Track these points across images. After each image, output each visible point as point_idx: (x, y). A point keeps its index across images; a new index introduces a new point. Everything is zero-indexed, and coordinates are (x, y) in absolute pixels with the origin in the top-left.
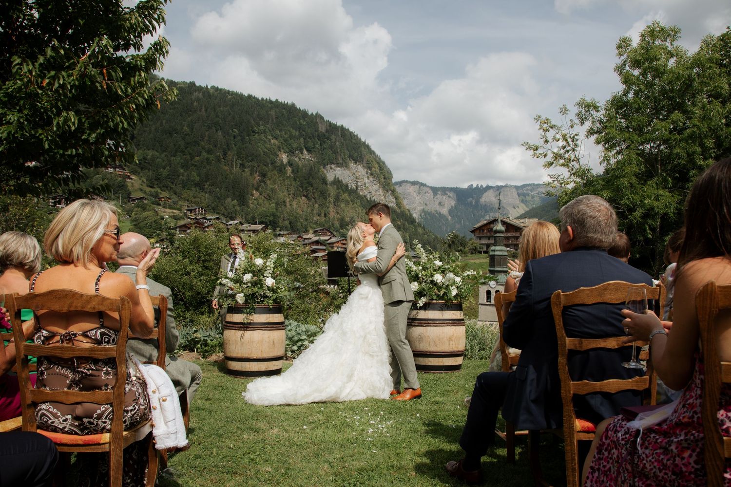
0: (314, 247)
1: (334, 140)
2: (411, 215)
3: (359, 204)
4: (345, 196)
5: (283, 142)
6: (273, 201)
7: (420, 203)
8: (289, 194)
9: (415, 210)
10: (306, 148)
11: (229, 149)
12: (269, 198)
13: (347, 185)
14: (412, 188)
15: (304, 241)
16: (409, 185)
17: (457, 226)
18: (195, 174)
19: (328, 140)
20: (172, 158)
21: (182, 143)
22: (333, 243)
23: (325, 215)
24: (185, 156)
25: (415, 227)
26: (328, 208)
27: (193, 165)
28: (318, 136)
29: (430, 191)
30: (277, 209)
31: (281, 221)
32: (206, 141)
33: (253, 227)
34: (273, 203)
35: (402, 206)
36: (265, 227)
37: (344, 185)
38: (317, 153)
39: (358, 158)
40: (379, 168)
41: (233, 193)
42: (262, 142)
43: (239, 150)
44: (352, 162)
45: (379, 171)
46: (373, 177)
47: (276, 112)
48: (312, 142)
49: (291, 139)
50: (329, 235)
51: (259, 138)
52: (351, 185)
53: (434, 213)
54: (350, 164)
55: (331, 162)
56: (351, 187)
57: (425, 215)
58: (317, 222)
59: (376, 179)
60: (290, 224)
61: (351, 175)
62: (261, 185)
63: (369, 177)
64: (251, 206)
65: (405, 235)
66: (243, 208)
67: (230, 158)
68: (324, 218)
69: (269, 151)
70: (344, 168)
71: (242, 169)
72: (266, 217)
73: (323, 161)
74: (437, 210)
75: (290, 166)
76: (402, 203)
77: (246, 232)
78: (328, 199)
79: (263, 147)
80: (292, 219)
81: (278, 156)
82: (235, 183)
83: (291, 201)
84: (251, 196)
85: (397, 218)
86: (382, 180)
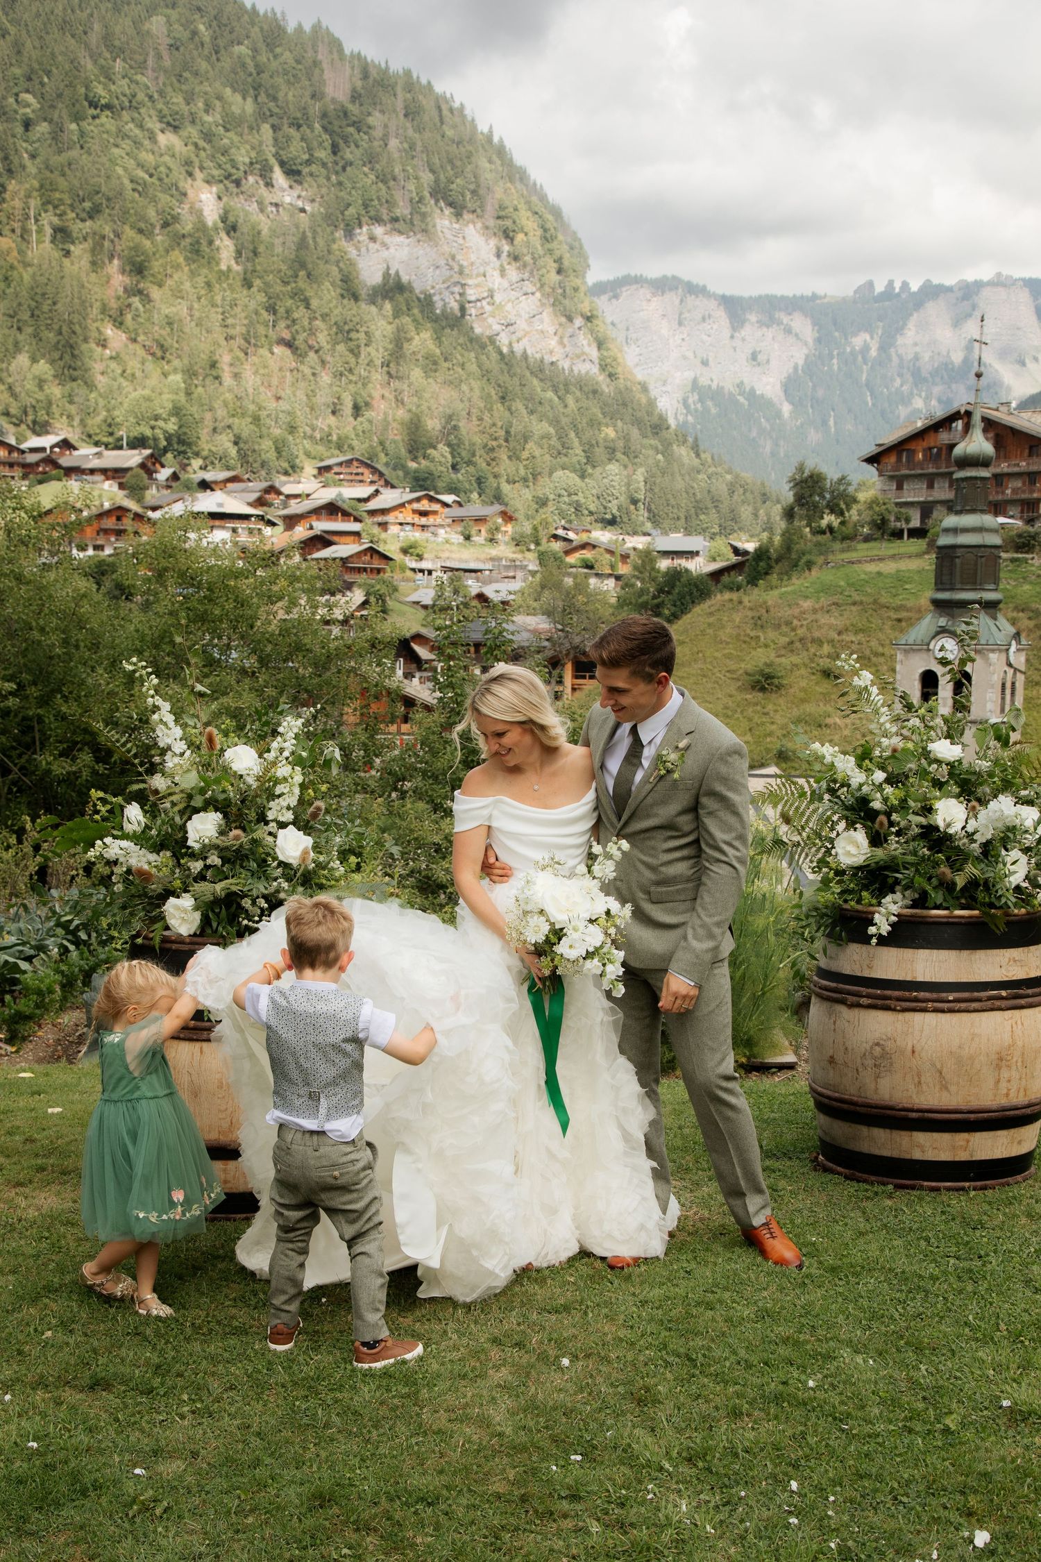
0: (322, 525)
1: (378, 133)
2: (652, 403)
3: (473, 367)
4: (422, 340)
5: (202, 143)
6: (176, 363)
7: (685, 358)
8: (228, 338)
9: (665, 383)
10: (282, 164)
11: (10, 171)
12: (161, 352)
13: (429, 297)
14: (656, 303)
15: (285, 506)
16: (645, 292)
17: (814, 436)
19: (359, 130)
22: (384, 512)
23: (357, 410)
25: (667, 445)
26: (364, 385)
28: (324, 115)
29: (721, 315)
30: (188, 394)
31: (204, 433)
33: (113, 459)
34: (175, 370)
35: (620, 370)
36: (152, 456)
37: (419, 299)
38: (322, 181)
39: (468, 196)
40: (539, 232)
41: (36, 336)
42: (127, 141)
43: (48, 174)
44: (448, 211)
45: (542, 245)
46: (518, 268)
47: (169, 23)
48: (302, 139)
49: (227, 130)
50: (372, 482)
51: (114, 129)
52: (443, 300)
53: (730, 393)
54: (438, 221)
55: (372, 213)
56: (445, 305)
57: (701, 400)
58: (330, 435)
59: (531, 273)
60: (236, 443)
61: (442, 262)
62: (129, 306)
63: (507, 267)
64: (101, 381)
65: (629, 476)
66: (72, 390)
67: (17, 203)
68: (351, 419)
69: (151, 176)
70: (419, 236)
71: (61, 246)
72: (153, 423)
73: (342, 213)
74: (742, 383)
75: (228, 234)
76: (620, 360)
77: (89, 478)
78: (364, 351)
79: (132, 161)
80: (244, 426)
81: (185, 195)
82: (38, 298)
83: (235, 362)
84: (98, 345)
85: (605, 414)
86: (552, 277)
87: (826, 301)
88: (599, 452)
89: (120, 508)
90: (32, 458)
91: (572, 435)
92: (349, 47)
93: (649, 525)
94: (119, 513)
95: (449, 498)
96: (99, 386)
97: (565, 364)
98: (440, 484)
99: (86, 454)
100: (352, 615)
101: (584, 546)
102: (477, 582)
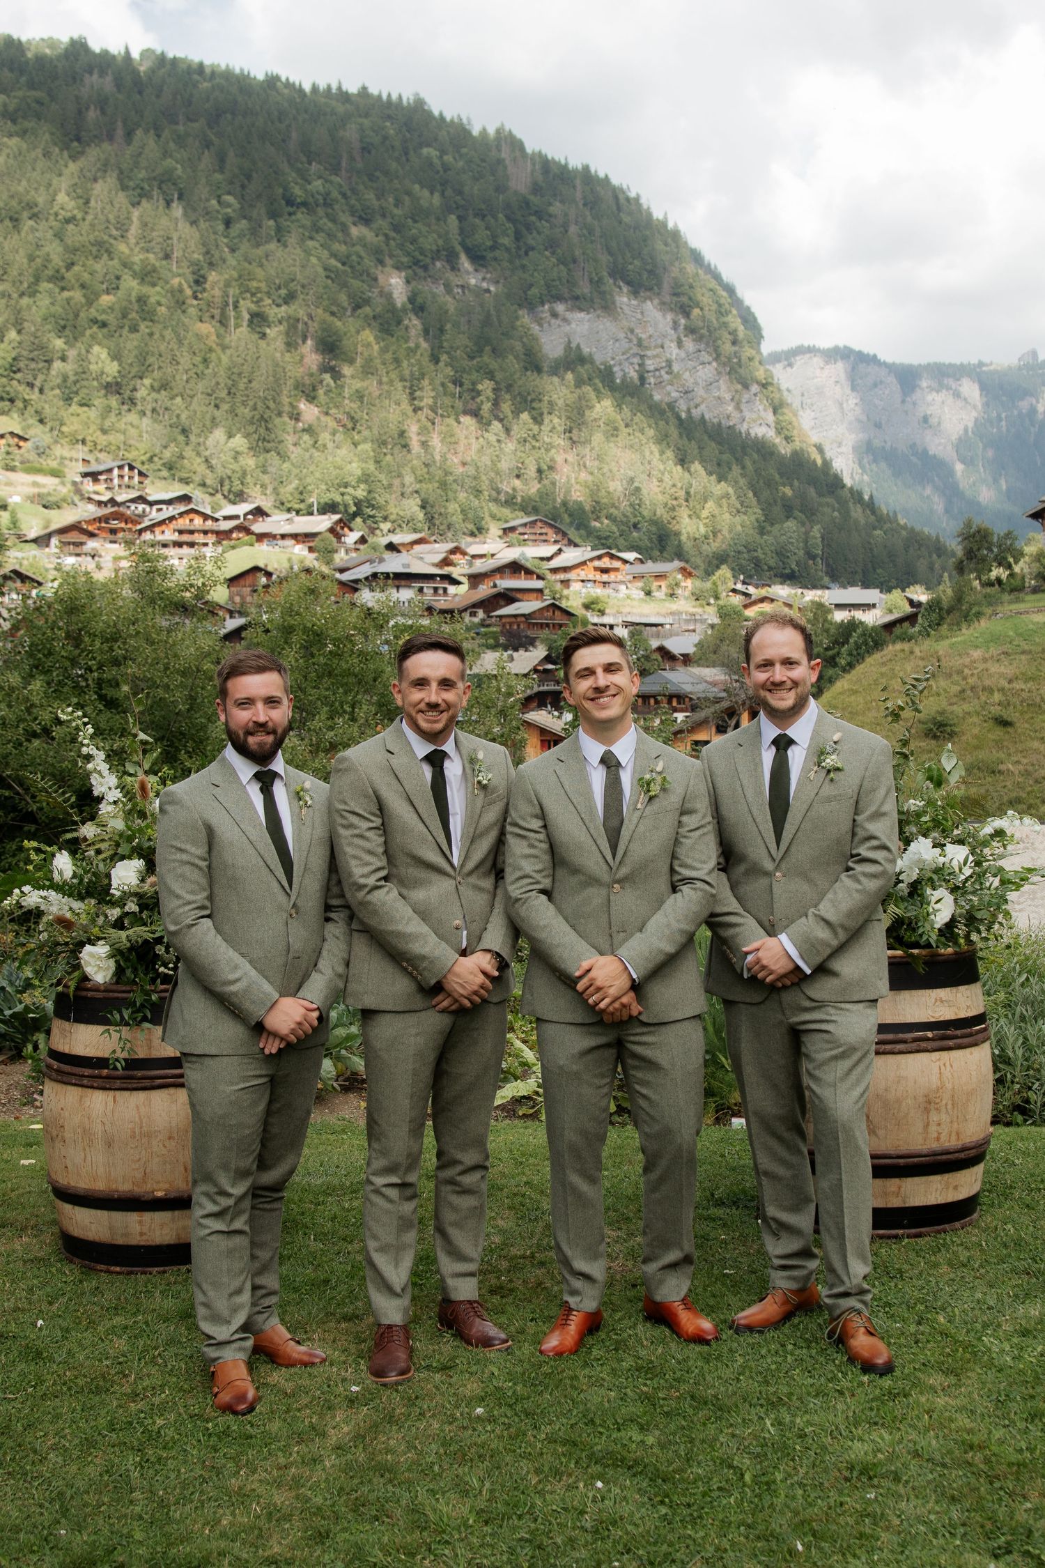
0: (506, 583)
1: (558, 221)
2: (827, 464)
3: (651, 432)
4: (604, 408)
5: (393, 234)
6: (366, 433)
7: (859, 421)
8: (416, 409)
9: (840, 444)
10: (468, 251)
11: (211, 264)
12: (352, 424)
13: (609, 369)
14: (828, 370)
15: (470, 564)
16: (817, 361)
18: (104, 354)
19: (540, 219)
20: (25, 301)
21: (54, 250)
22: (565, 569)
23: (541, 473)
24: (66, 294)
25: (843, 503)
26: (548, 450)
27: (94, 321)
28: (508, 206)
29: (891, 379)
30: (377, 462)
31: (392, 498)
32: (132, 241)
33: (303, 524)
34: (365, 440)
35: (795, 432)
36: (341, 520)
37: (599, 370)
38: (505, 264)
39: (645, 276)
40: (714, 307)
41: (233, 412)
42: (323, 234)
43: (246, 265)
44: (625, 289)
45: (717, 319)
46: (695, 341)
47: (362, 130)
48: (487, 228)
49: (415, 221)
50: (556, 542)
51: (308, 223)
52: (622, 370)
53: (904, 454)
54: (617, 298)
55: (554, 292)
56: (624, 375)
57: (875, 460)
58: (514, 497)
59: (707, 344)
60: (423, 507)
61: (622, 335)
62: (321, 382)
63: (684, 339)
64: (295, 453)
65: (806, 533)
66: (266, 461)
67: (217, 292)
68: (535, 482)
69: (344, 264)
70: (599, 312)
71: (258, 329)
72: (342, 490)
73: (525, 292)
74: (915, 444)
75: (416, 314)
76: (795, 424)
77: (280, 542)
78: (547, 419)
79: (326, 252)
80: (430, 488)
81: (376, 279)
82: (234, 377)
83: (423, 431)
84: (291, 418)
85: (781, 475)
86: (727, 348)
87: (992, 368)
88: (777, 510)
90: (225, 526)
91: (751, 494)
92: (530, 148)
93: (826, 579)
95: (631, 556)
96: (293, 456)
97: (743, 428)
98: (621, 541)
99: (278, 522)
100: (535, 670)
101: (762, 600)
102: (658, 636)
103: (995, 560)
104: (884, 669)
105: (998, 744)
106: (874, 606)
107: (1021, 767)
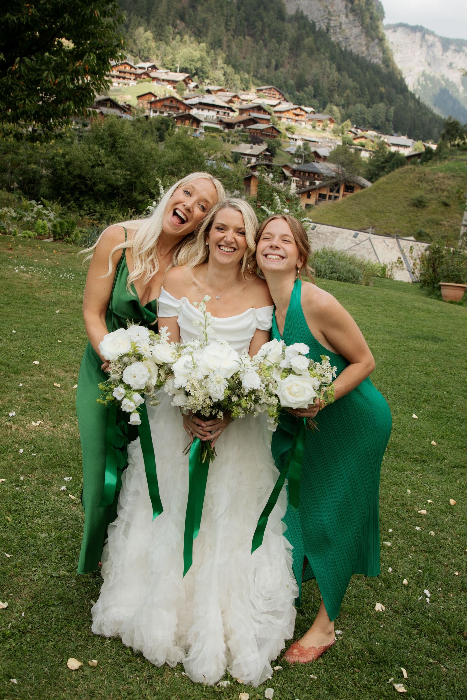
0: (254, 115)
2: (402, 80)
3: (327, 55)
4: (309, 41)
6: (205, 38)
7: (421, 61)
8: (228, 30)
9: (410, 71)
12: (198, 33)
13: (314, 23)
14: (412, 35)
15: (241, 104)
16: (408, 31)
22: (281, 112)
23: (277, 67)
25: (406, 98)
26: (282, 57)
30: (207, 52)
31: (212, 69)
33: (172, 76)
34: (204, 42)
35: (391, 63)
36: (188, 77)
37: (310, 23)
40: (365, 0)
41: (148, 20)
45: (365, 6)
46: (354, 15)
50: (279, 98)
52: (320, 25)
53: (438, 79)
56: (320, 27)
57: (425, 80)
58: (264, 76)
59: (359, 18)
60: (224, 75)
61: (322, 8)
62: (188, 12)
63: (349, 14)
64: (172, 42)
65: (388, 110)
66: (160, 44)
68: (274, 70)
72: (190, 62)
74: (444, 75)
76: (392, 59)
77: (162, 83)
78: (284, 42)
83: (229, 40)
84: (173, 27)
85: (381, 82)
86: (368, 21)
88: (377, 98)
89: (173, 97)
90: (139, 71)
91: (366, 89)
93: (393, 131)
94: (172, 99)
95: (309, 109)
96: (171, 44)
97: (368, 58)
98: (307, 102)
99: (161, 73)
100: (261, 153)
101: (362, 137)
102: (315, 146)
103: (459, 135)
104: (402, 176)
105: (442, 213)
106: (409, 147)
107: (449, 224)
